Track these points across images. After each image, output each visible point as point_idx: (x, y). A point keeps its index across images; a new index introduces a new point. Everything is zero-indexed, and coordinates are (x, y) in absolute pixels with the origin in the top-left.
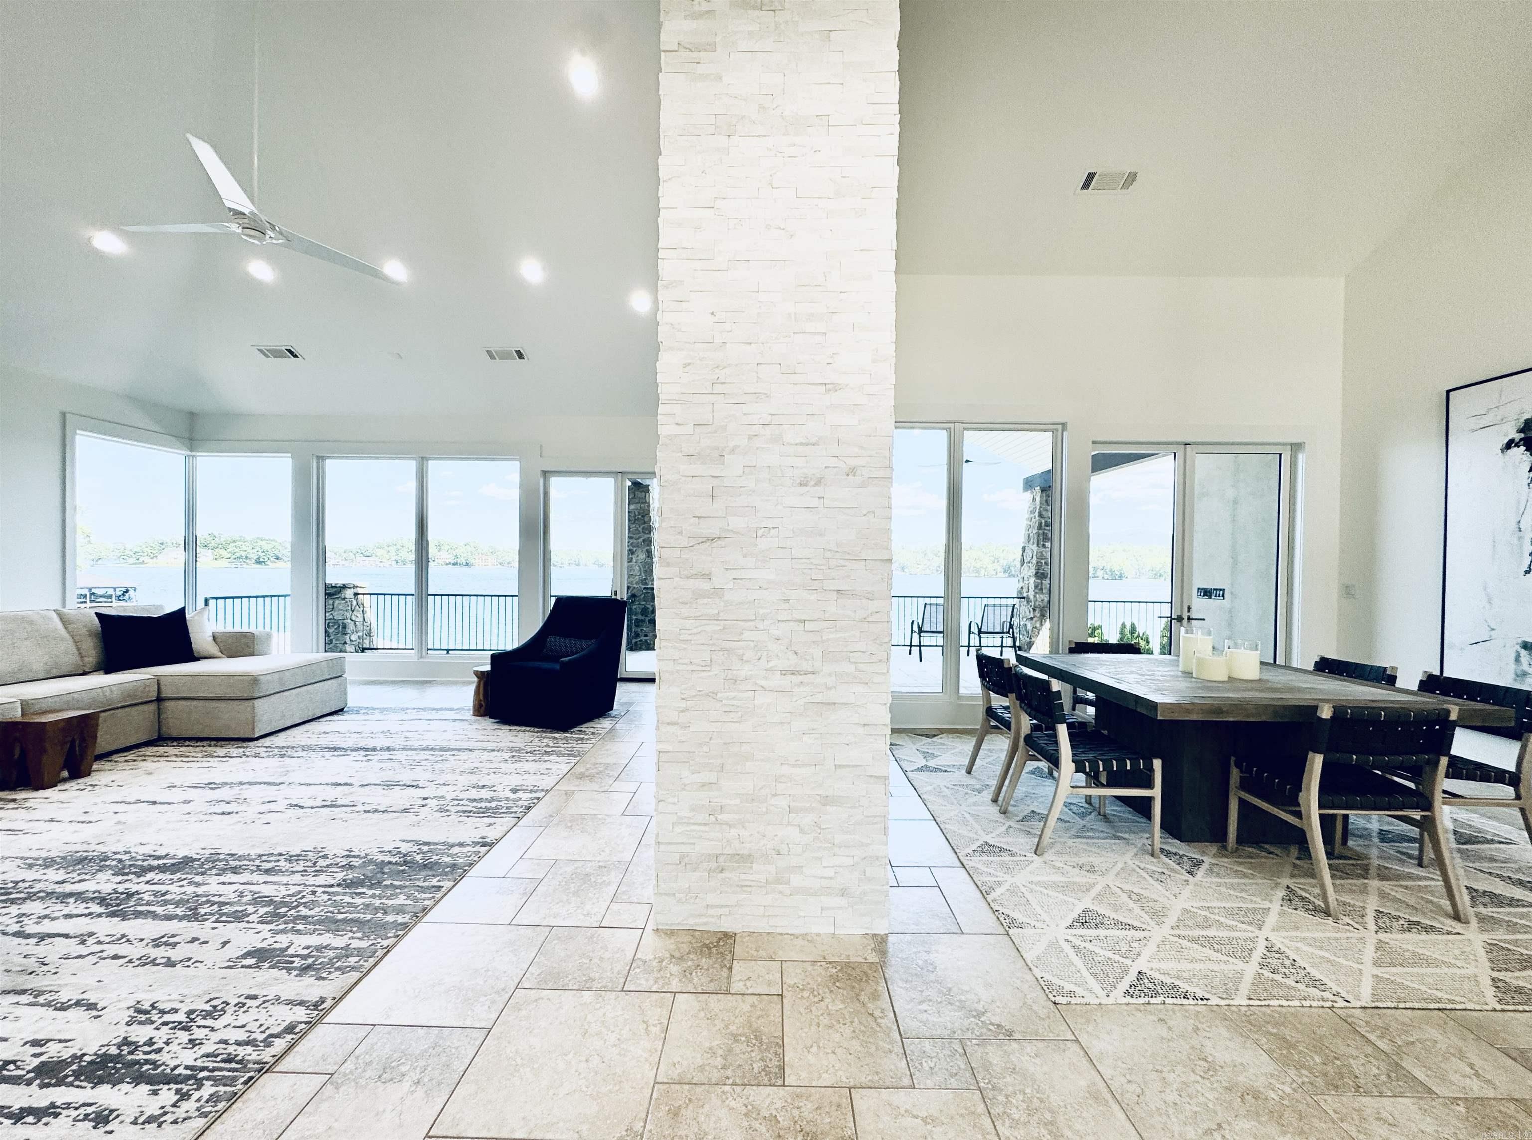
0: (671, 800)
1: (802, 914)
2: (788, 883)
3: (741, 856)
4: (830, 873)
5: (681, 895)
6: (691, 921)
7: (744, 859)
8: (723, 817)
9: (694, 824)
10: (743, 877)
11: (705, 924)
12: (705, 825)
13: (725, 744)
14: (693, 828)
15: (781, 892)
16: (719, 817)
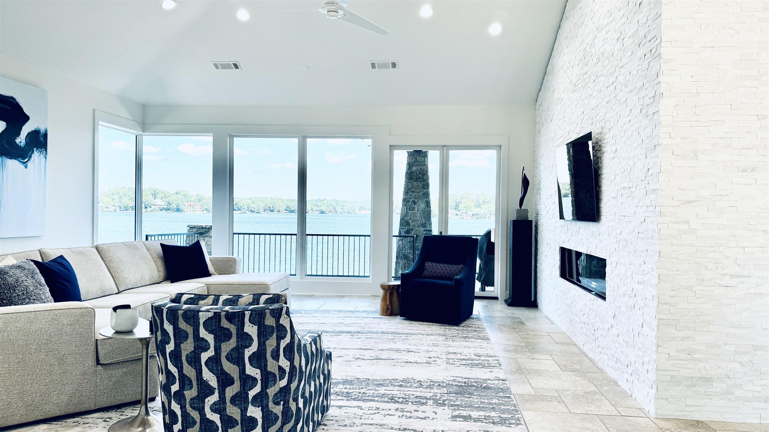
0: (666, 346)
1: (741, 411)
2: (733, 394)
3: (706, 378)
4: (759, 389)
5: (671, 399)
6: (677, 414)
7: (708, 380)
8: (696, 356)
9: (679, 360)
10: (707, 390)
11: (685, 415)
12: (685, 360)
13: (697, 315)
14: (678, 362)
15: (729, 399)
16: (694, 356)
